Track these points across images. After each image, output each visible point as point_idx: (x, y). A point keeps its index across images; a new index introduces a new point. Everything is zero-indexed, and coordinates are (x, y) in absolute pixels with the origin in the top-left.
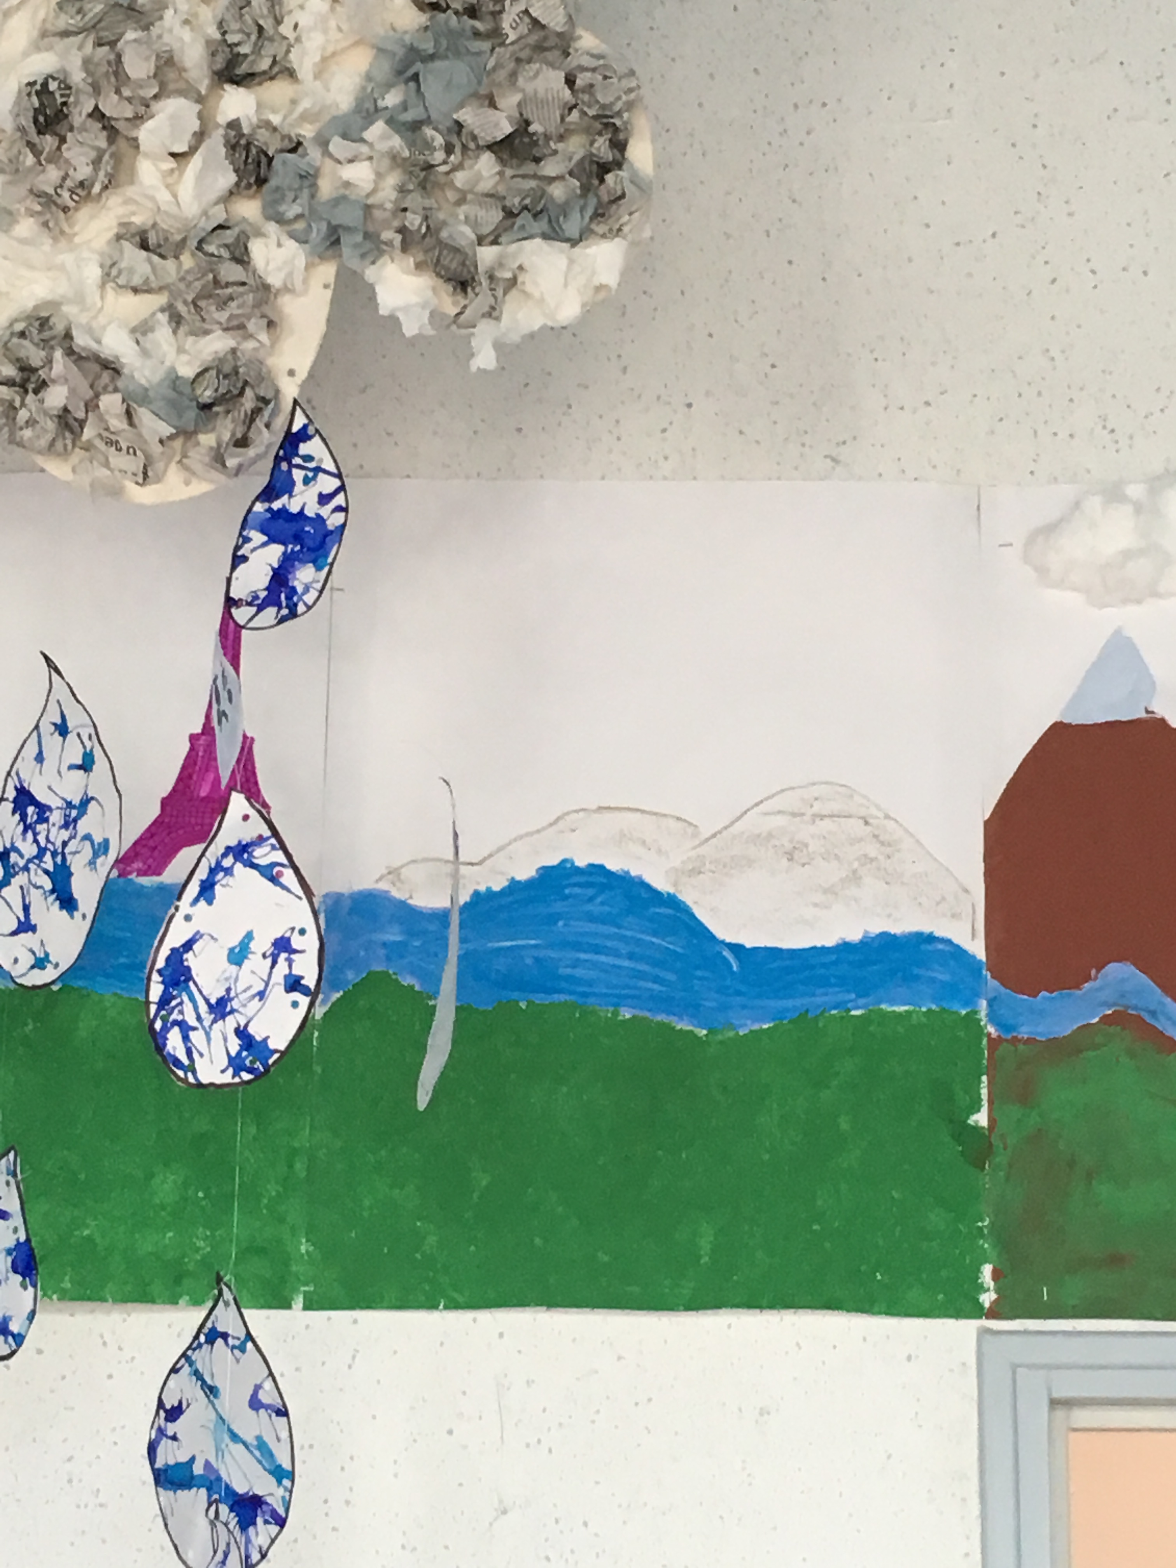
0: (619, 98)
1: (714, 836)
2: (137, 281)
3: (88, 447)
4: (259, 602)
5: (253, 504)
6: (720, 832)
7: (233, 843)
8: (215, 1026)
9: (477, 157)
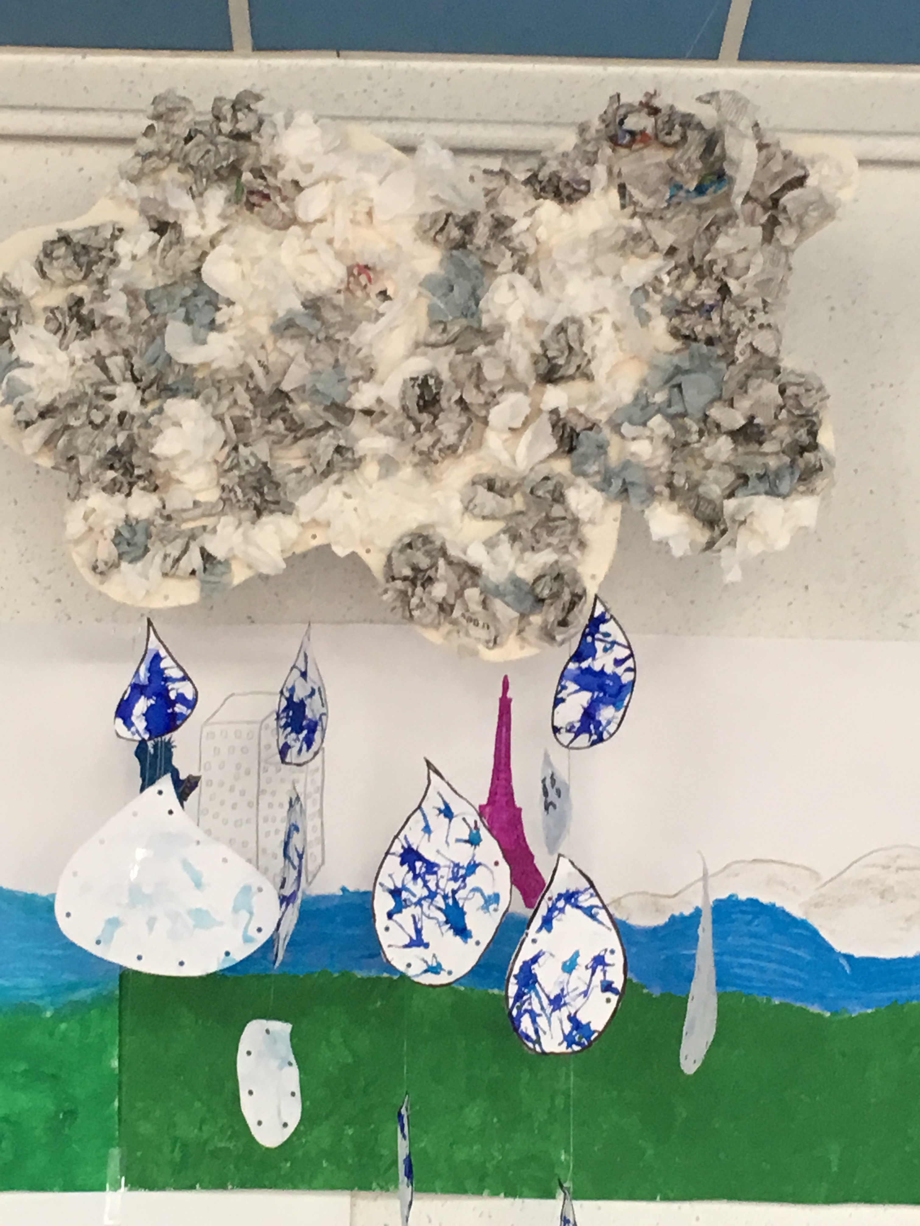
0: (815, 404)
1: (831, 880)
2: (486, 512)
3: (454, 622)
4: (575, 730)
5: (568, 663)
6: (835, 878)
7: (563, 891)
8: (553, 1014)
9: (717, 438)
